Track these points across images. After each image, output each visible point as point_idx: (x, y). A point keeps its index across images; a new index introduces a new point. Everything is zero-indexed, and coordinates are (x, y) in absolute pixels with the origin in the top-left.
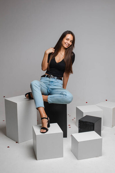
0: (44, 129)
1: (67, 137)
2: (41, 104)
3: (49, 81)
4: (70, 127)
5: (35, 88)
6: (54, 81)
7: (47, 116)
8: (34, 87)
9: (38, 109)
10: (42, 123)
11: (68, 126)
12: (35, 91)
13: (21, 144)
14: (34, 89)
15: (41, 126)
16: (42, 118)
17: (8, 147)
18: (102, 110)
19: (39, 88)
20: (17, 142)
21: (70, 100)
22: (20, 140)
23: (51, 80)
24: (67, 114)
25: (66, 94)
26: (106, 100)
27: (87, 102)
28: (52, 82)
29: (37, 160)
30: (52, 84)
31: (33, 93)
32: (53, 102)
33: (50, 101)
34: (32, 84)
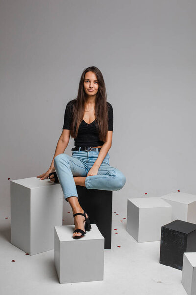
1: (110, 248)
2: (73, 192)
3: (87, 157)
4: (117, 233)
5: (62, 166)
7: (83, 211)
8: (60, 165)
9: (67, 199)
10: (76, 223)
11: (113, 231)
12: (62, 170)
13: (34, 257)
14: (60, 168)
16: (75, 215)
17: (13, 261)
18: (170, 206)
20: (27, 254)
22: (32, 250)
24: (113, 211)
25: (114, 173)
26: (179, 191)
27: (146, 194)
29: (59, 282)
30: (92, 161)
31: (59, 174)
32: (94, 186)
33: (89, 185)
34: (56, 160)
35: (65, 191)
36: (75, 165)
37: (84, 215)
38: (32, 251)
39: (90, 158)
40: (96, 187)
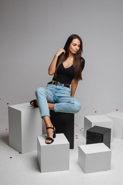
0: (49, 140)
1: (73, 149)
2: (47, 113)
3: (56, 88)
4: (77, 138)
6: (60, 88)
8: (39, 95)
9: (43, 118)
10: (48, 133)
11: (75, 137)
13: (24, 155)
14: (39, 97)
15: (46, 137)
16: (48, 128)
17: (11, 158)
18: (112, 120)
19: (45, 96)
20: (20, 153)
21: (78, 109)
23: (58, 87)
24: (75, 124)
25: (73, 102)
26: (117, 110)
27: (96, 112)
28: (59, 89)
29: (40, 172)
30: (59, 92)
31: (38, 101)
32: (60, 110)
33: (57, 109)
34: (37, 91)
35: (42, 112)
36: (48, 95)
37: (53, 128)
38: (23, 151)
39: (58, 89)
40: (61, 111)
